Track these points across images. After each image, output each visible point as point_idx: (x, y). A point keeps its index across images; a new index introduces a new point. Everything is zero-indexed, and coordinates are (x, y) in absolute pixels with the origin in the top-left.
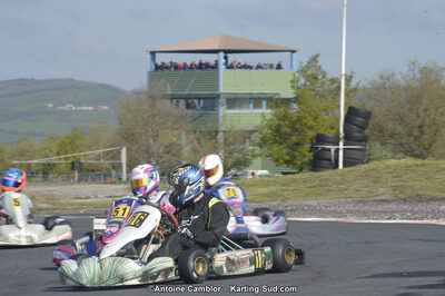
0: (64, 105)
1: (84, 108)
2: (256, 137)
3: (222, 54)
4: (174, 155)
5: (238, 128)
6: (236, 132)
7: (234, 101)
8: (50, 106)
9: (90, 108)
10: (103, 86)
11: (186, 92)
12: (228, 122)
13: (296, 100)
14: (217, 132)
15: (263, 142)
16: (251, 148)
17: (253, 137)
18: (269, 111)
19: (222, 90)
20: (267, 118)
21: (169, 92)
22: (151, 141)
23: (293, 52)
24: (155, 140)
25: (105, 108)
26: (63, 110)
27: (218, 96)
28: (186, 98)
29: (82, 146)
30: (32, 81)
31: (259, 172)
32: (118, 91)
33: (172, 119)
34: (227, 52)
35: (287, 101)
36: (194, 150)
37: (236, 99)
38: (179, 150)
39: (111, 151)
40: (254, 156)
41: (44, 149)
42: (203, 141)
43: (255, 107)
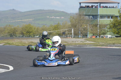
0: (52, 17)
1: (57, 18)
2: (108, 26)
3: (99, 4)
4: (86, 31)
5: (103, 24)
6: (103, 25)
7: (102, 17)
8: (48, 17)
9: (59, 18)
10: (63, 12)
11: (89, 14)
12: (101, 22)
13: (120, 16)
14: (98, 25)
15: (110, 28)
16: (107, 29)
17: (107, 26)
18: (112, 19)
19: (99, 13)
20: (112, 21)
21: (85, 14)
22: (80, 27)
23: (119, 3)
24: (81, 27)
25: (63, 18)
26: (52, 18)
27: (98, 15)
28: (89, 15)
29: (60, 28)
30: (43, 10)
31: (109, 36)
32: (66, 13)
33: (85, 21)
34: (100, 3)
35: (117, 17)
36: (91, 30)
37: (103, 16)
38: (87, 30)
39: (69, 30)
40: (108, 32)
41: (49, 29)
42: (94, 27)
43: (108, 18)
